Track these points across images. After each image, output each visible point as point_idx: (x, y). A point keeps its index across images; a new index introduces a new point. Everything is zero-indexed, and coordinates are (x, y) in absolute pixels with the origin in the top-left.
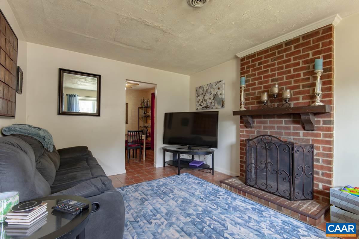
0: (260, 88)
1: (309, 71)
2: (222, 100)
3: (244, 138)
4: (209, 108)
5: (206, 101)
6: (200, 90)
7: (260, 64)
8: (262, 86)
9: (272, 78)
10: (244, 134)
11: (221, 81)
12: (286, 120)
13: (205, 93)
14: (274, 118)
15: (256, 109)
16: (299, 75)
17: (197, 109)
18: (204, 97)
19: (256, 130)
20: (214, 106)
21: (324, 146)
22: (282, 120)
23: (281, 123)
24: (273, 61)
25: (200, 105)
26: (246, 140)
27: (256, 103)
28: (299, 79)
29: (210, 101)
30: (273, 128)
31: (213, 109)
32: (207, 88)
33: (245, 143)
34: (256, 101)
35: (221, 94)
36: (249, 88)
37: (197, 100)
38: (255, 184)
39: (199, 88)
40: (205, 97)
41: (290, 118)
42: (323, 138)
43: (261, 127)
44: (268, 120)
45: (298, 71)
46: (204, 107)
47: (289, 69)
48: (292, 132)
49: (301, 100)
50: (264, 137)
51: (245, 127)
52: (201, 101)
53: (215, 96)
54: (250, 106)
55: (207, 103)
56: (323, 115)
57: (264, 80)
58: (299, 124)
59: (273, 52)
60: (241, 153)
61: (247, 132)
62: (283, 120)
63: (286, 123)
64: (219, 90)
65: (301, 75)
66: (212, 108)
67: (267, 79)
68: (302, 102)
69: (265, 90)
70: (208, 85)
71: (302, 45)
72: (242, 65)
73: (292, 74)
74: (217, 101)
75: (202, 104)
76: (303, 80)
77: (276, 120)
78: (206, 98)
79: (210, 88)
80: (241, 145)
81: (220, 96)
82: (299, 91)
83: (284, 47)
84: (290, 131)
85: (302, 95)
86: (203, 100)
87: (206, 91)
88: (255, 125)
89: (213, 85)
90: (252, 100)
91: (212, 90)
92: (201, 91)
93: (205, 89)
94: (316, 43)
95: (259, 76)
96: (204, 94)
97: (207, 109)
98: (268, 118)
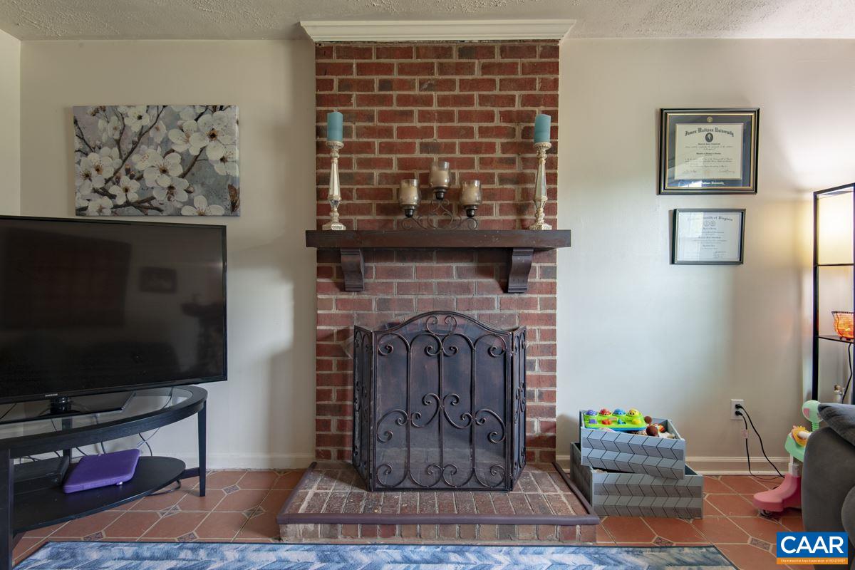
0: (388, 163)
1: (515, 143)
2: (229, 182)
3: (332, 328)
4: (160, 210)
5: (140, 178)
6: (101, 123)
7: (385, 85)
8: (394, 157)
9: (424, 140)
10: (334, 311)
11: (221, 108)
12: (461, 265)
13: (135, 144)
14: (429, 259)
15: (377, 229)
16: (491, 148)
17: (81, 210)
18: (125, 158)
19: (373, 297)
20: (185, 204)
21: (543, 327)
22: (450, 267)
23: (448, 273)
24: (425, 90)
25: (104, 192)
26: (339, 332)
27: (374, 210)
28: (492, 158)
29: (165, 181)
30: (427, 287)
31: (181, 215)
32: (147, 121)
33: (334, 343)
34: (374, 203)
35: (223, 160)
36: (349, 156)
37: (81, 169)
38: (405, 477)
39: (91, 110)
40: (134, 157)
41: (472, 261)
42: (541, 309)
43: (392, 288)
44: (413, 265)
45: (490, 137)
46: (128, 204)
47: (469, 124)
48: (477, 299)
49: (496, 216)
50: (431, 320)
51: (337, 290)
52: (108, 173)
53: (192, 165)
54: (355, 218)
55: (144, 189)
56: (542, 254)
57: (400, 140)
58: (493, 278)
59: (426, 61)
60: (320, 380)
61: (341, 304)
62: (454, 265)
63: (461, 274)
64: (213, 143)
65: (497, 147)
66: (178, 213)
67: (409, 140)
68: (499, 221)
69: (400, 171)
70: (155, 112)
71: (501, 68)
72: (320, 69)
73: (474, 140)
74: (203, 184)
75: (113, 189)
76: (502, 162)
77: (434, 264)
78: (139, 162)
79: (161, 124)
80: (320, 350)
81: (220, 169)
82: (492, 189)
83: (455, 59)
84: (470, 296)
85: (499, 202)
86: (123, 171)
87: (141, 135)
88: (372, 281)
89: (182, 115)
90: (360, 197)
91: (175, 135)
92: (105, 130)
93: (135, 127)
94: (529, 74)
95: (383, 124)
96: (127, 146)
97: (147, 215)
98: (413, 259)
